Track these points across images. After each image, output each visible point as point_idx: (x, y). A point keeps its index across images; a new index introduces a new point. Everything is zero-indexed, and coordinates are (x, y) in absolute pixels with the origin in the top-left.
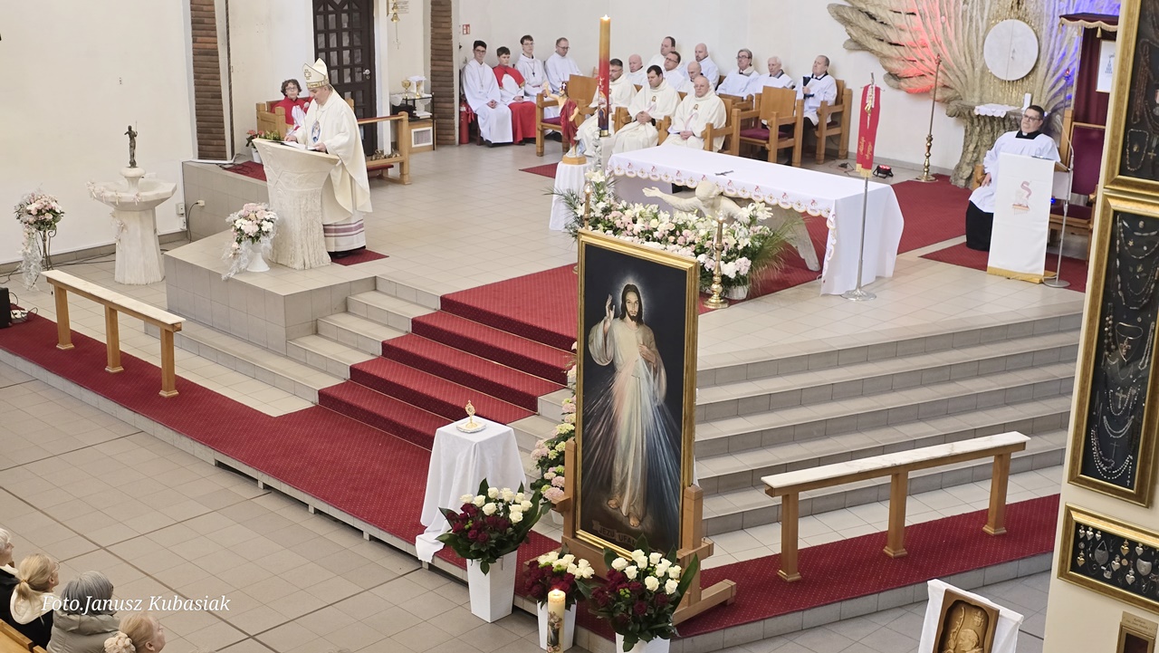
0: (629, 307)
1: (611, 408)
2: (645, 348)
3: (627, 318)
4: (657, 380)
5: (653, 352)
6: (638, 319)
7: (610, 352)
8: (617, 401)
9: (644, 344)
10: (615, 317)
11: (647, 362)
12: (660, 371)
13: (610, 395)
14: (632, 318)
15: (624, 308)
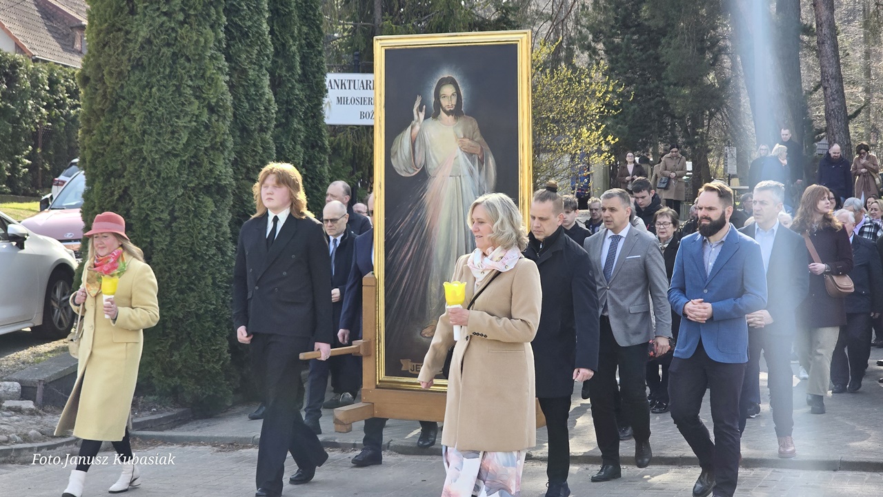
0: (445, 103)
1: (422, 223)
2: (467, 141)
3: (443, 114)
4: (483, 173)
5: (478, 142)
6: (456, 113)
7: (420, 159)
8: (430, 212)
9: (465, 137)
10: (425, 118)
11: (470, 155)
12: (487, 161)
13: (421, 207)
14: (448, 113)
15: (438, 105)
